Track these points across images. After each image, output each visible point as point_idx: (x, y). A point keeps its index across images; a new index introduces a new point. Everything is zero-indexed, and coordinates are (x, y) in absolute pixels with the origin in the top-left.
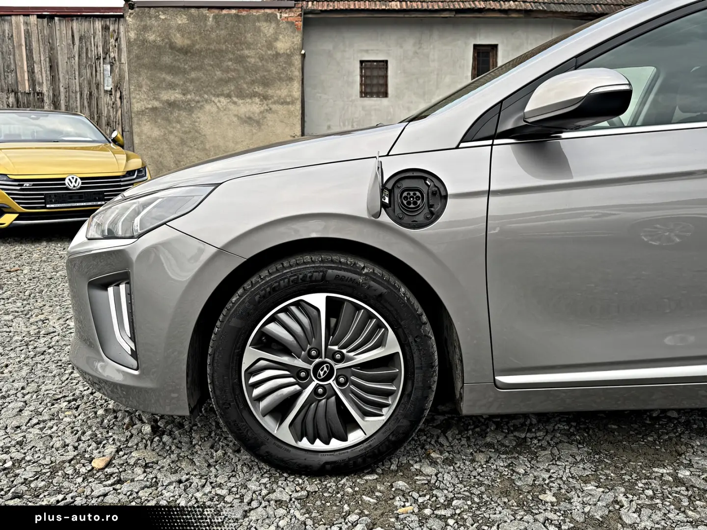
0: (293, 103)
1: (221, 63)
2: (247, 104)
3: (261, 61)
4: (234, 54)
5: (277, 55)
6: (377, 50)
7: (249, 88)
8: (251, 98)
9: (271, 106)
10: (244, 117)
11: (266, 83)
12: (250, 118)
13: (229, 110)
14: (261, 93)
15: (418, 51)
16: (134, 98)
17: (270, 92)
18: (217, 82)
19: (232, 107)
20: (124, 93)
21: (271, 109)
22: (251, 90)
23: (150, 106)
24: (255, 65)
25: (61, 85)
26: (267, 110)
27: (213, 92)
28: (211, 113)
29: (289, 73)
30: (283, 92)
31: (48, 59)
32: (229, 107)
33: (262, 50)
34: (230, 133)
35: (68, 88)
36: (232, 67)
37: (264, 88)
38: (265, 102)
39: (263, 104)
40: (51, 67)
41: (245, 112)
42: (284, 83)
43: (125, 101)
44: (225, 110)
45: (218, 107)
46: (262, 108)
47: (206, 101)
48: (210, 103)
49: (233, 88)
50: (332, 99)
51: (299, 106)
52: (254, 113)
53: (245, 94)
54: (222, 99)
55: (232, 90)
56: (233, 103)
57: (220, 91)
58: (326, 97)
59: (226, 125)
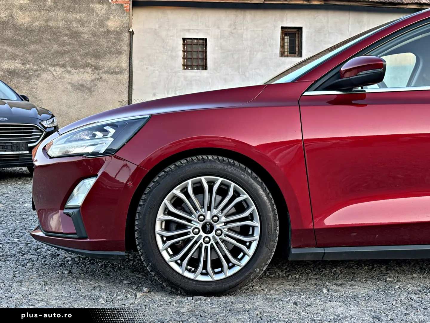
0: (121, 72)
1: (58, 38)
2: (80, 73)
3: (94, 36)
4: (70, 31)
5: (108, 32)
6: (197, 30)
7: (82, 59)
8: (84, 68)
9: (101, 75)
10: (77, 85)
11: (97, 56)
12: (82, 85)
13: (64, 78)
14: (93, 64)
15: (233, 31)
17: (101, 63)
18: (53, 54)
19: (67, 76)
21: (101, 78)
22: (84, 61)
24: (89, 40)
26: (98, 79)
27: (50, 63)
28: (47, 81)
29: (118, 47)
30: (113, 64)
32: (64, 75)
33: (95, 27)
34: (64, 98)
36: (68, 42)
37: (96, 59)
38: (97, 72)
39: (94, 73)
41: (79, 81)
42: (114, 56)
44: (59, 78)
45: (54, 76)
46: (94, 77)
47: (43, 70)
48: (47, 72)
49: (67, 59)
50: (157, 70)
51: (126, 76)
52: (86, 81)
53: (78, 65)
54: (57, 69)
55: (67, 61)
56: (67, 72)
57: (56, 62)
58: (152, 68)
59: (61, 91)
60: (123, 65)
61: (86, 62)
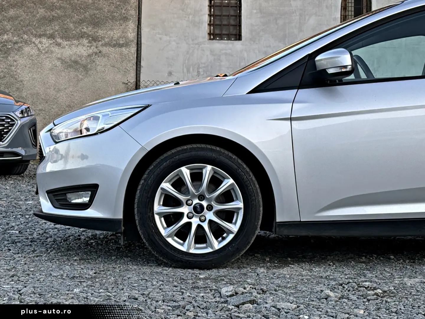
0: (126, 45)
2: (73, 47)
7: (76, 27)
8: (78, 39)
9: (101, 48)
10: (68, 61)
11: (96, 22)
12: (76, 62)
13: (52, 52)
14: (90, 33)
17: (101, 33)
18: (39, 21)
19: (56, 49)
21: (100, 52)
22: (78, 30)
24: (85, 2)
26: (96, 54)
27: (34, 32)
28: (30, 56)
29: (123, 11)
30: (116, 33)
32: (52, 49)
34: (52, 79)
36: (58, 5)
38: (95, 44)
39: (91, 46)
41: (71, 56)
42: (118, 23)
44: (46, 53)
45: (39, 49)
46: (91, 51)
47: (26, 42)
48: (30, 44)
49: (57, 28)
50: (174, 41)
51: (133, 49)
52: (80, 56)
53: (71, 34)
54: (44, 41)
55: (56, 30)
56: (56, 44)
57: (42, 31)
58: (168, 38)
59: (48, 69)
60: (129, 34)
61: (80, 31)
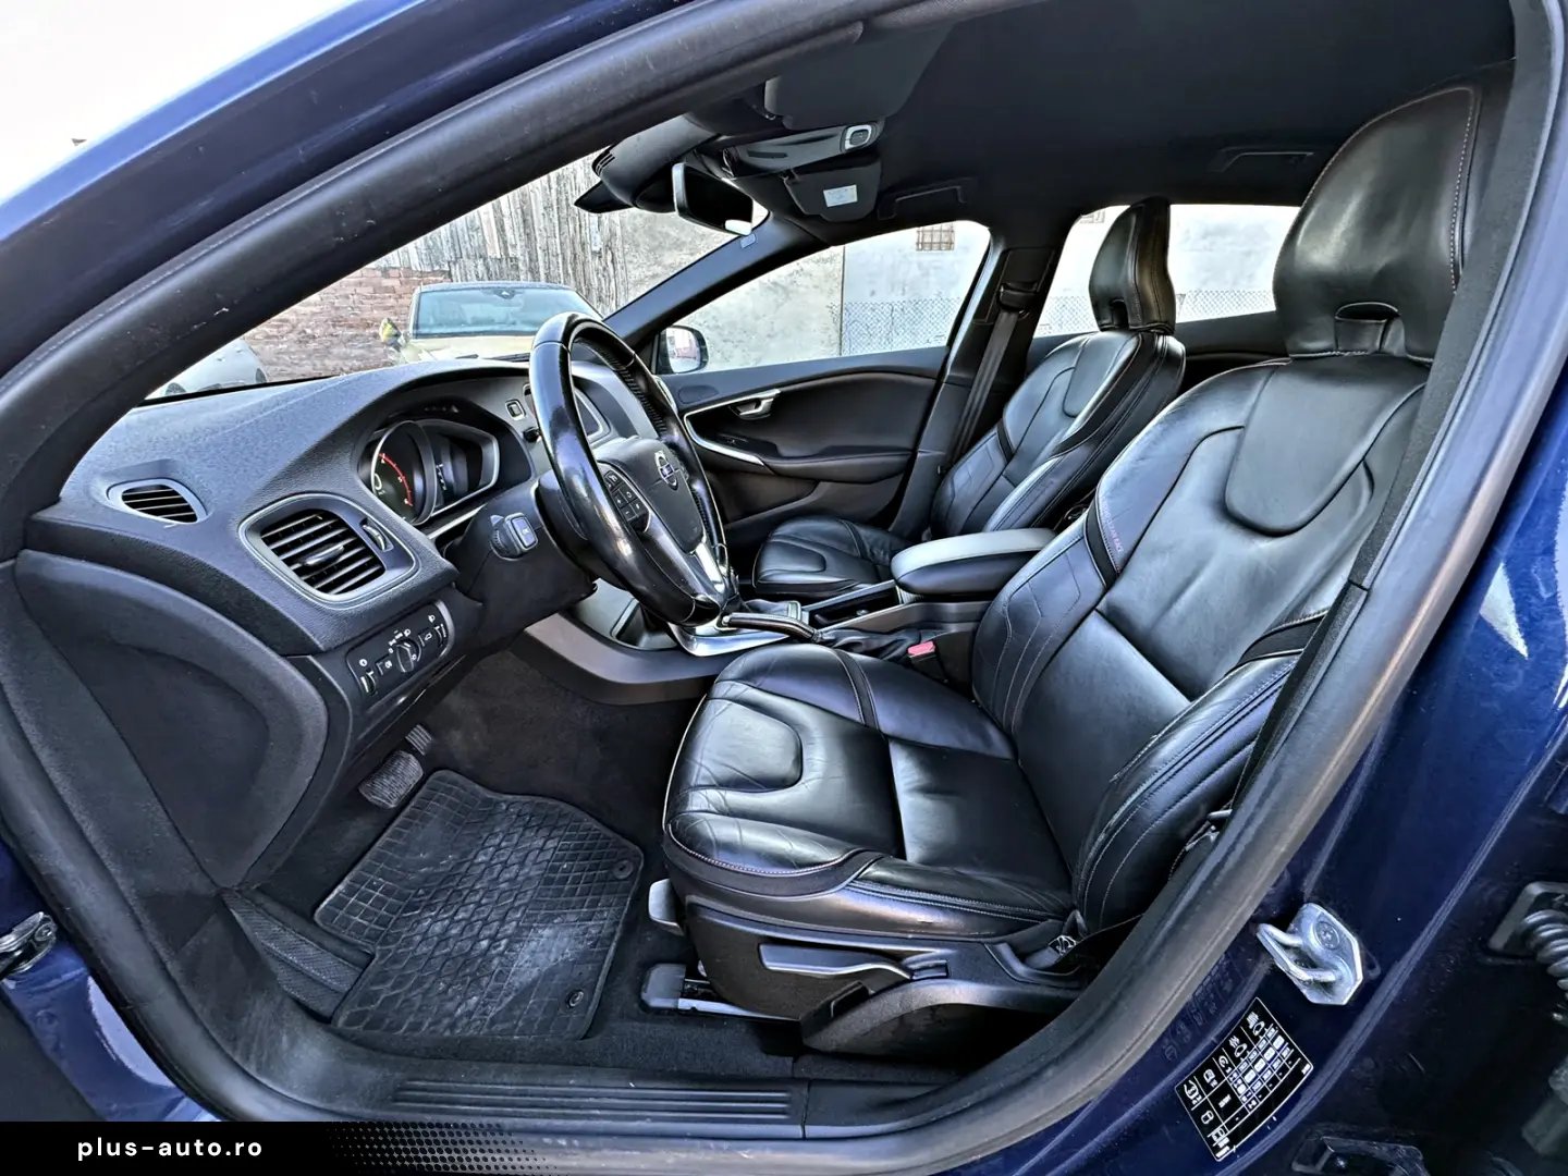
16: (631, 262)
20: (616, 254)
23: (651, 273)
25: (538, 245)
26: (797, 271)
31: (519, 211)
35: (546, 251)
40: (524, 221)
43: (619, 266)
